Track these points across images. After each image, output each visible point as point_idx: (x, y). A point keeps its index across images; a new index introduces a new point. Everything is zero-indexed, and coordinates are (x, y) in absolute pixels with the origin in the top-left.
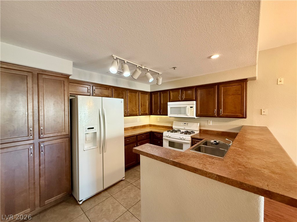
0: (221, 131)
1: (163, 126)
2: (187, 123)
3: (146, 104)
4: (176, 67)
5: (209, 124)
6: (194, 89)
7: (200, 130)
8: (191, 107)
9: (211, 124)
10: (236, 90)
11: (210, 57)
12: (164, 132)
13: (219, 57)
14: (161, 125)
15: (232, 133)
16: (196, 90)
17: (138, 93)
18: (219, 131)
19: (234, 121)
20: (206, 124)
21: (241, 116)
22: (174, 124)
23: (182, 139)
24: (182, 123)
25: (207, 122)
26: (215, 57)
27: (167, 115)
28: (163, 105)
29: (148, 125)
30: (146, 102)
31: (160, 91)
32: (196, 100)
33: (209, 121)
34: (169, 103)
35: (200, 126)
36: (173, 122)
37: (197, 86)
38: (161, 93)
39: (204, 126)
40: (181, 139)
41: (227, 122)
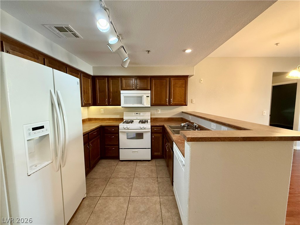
0: (167, 118)
1: (110, 118)
2: (139, 112)
3: (89, 91)
4: (150, 51)
5: (158, 113)
6: (149, 78)
7: (151, 118)
8: (147, 97)
9: (160, 112)
10: (182, 84)
11: (184, 51)
12: (120, 124)
13: (191, 52)
14: (106, 118)
15: (175, 118)
16: (151, 80)
17: (80, 74)
18: (166, 118)
19: (176, 109)
20: (156, 113)
21: (185, 104)
22: (124, 114)
23: (143, 128)
24: (134, 114)
25: (157, 110)
26: (188, 51)
27: (120, 105)
28: (112, 94)
29: (87, 119)
30: (89, 89)
31: (108, 77)
32: (150, 90)
33: (158, 110)
34: (122, 92)
35: (151, 115)
36: (123, 113)
37: (151, 76)
38: (110, 79)
39: (154, 115)
40: (141, 129)
41: (171, 109)
